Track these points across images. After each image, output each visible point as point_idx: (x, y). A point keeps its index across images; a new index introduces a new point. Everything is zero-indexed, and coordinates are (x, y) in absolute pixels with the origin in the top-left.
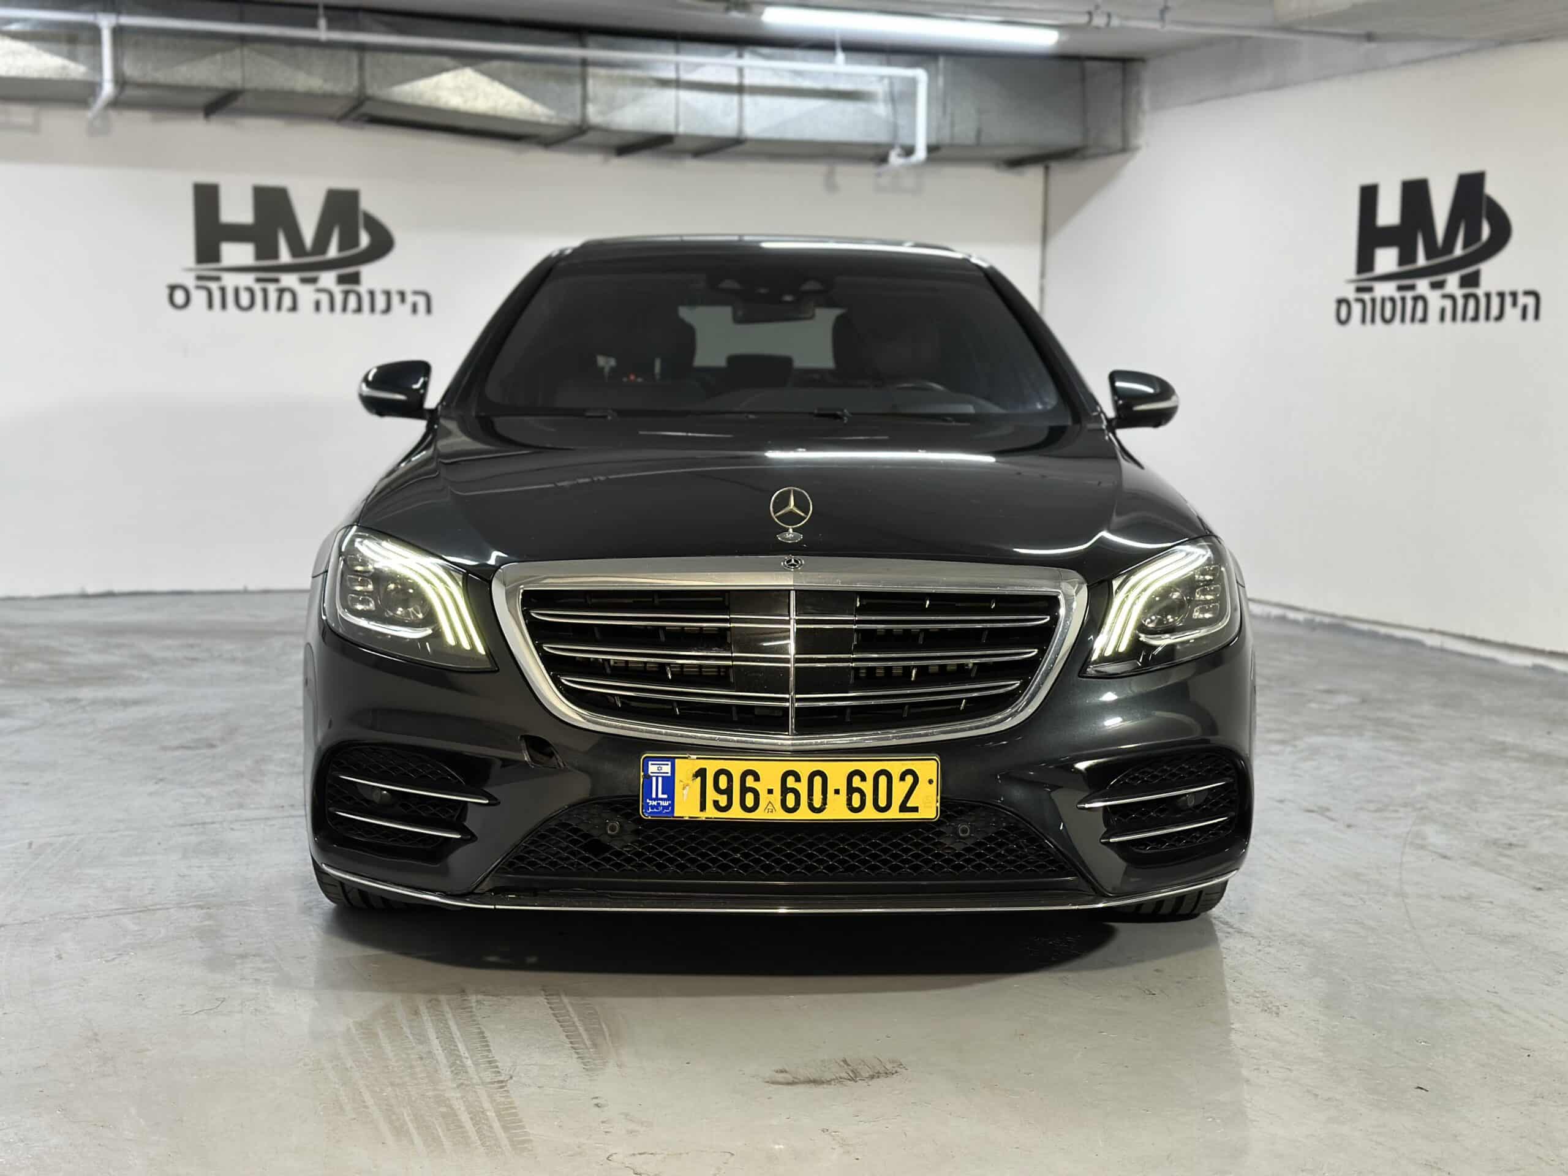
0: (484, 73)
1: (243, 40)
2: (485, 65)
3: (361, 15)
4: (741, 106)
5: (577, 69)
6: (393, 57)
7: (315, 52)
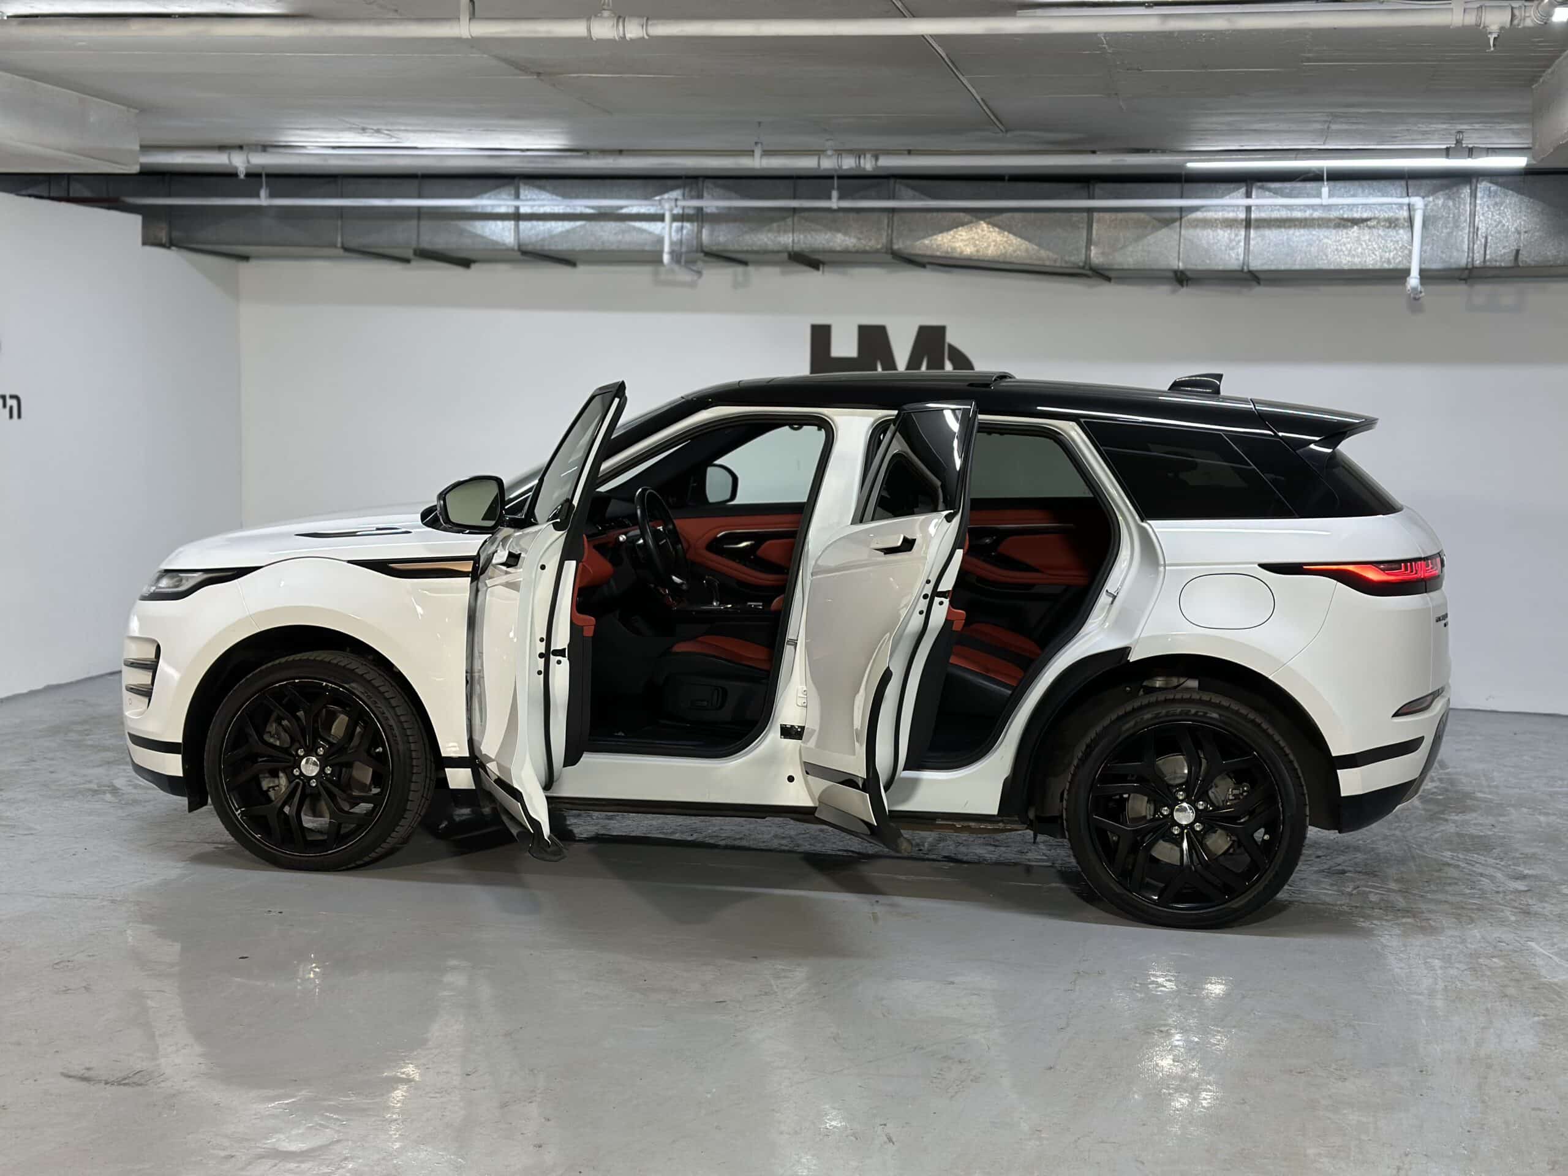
0: (994, 225)
1: (794, 210)
2: (998, 218)
3: (892, 181)
4: (1247, 239)
5: (1085, 214)
6: (918, 215)
7: (852, 215)
